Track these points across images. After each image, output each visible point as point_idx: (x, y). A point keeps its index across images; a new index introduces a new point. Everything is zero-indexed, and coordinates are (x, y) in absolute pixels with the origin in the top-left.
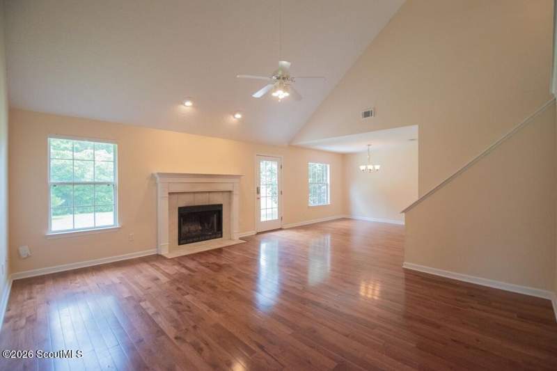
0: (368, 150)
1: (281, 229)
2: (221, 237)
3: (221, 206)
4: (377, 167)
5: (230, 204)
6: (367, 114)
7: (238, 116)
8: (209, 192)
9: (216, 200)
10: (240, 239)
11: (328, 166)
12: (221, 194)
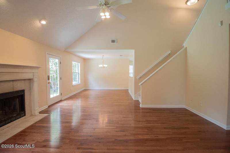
0: (103, 58)
1: (61, 101)
2: (25, 115)
3: (23, 91)
4: (106, 66)
5: (30, 89)
6: (113, 41)
7: (44, 22)
8: (13, 81)
9: (19, 87)
10: (40, 113)
11: (79, 64)
12: (23, 82)
